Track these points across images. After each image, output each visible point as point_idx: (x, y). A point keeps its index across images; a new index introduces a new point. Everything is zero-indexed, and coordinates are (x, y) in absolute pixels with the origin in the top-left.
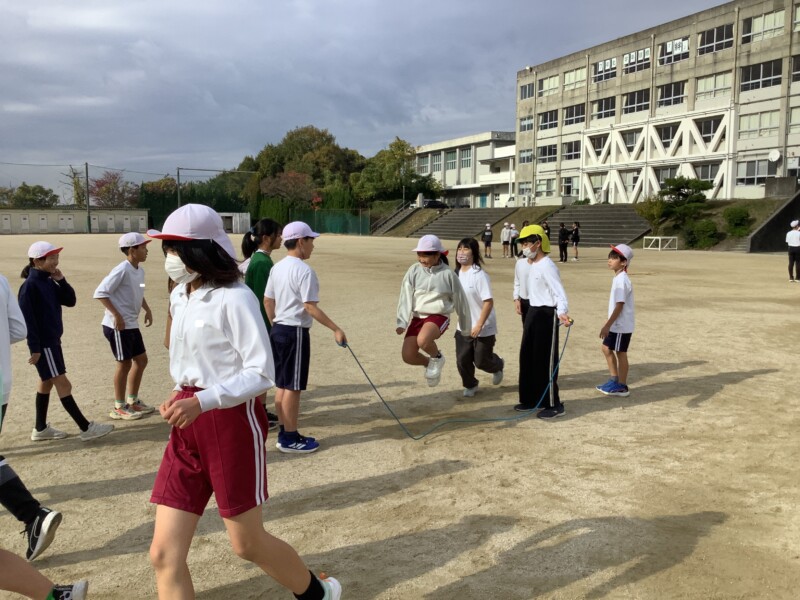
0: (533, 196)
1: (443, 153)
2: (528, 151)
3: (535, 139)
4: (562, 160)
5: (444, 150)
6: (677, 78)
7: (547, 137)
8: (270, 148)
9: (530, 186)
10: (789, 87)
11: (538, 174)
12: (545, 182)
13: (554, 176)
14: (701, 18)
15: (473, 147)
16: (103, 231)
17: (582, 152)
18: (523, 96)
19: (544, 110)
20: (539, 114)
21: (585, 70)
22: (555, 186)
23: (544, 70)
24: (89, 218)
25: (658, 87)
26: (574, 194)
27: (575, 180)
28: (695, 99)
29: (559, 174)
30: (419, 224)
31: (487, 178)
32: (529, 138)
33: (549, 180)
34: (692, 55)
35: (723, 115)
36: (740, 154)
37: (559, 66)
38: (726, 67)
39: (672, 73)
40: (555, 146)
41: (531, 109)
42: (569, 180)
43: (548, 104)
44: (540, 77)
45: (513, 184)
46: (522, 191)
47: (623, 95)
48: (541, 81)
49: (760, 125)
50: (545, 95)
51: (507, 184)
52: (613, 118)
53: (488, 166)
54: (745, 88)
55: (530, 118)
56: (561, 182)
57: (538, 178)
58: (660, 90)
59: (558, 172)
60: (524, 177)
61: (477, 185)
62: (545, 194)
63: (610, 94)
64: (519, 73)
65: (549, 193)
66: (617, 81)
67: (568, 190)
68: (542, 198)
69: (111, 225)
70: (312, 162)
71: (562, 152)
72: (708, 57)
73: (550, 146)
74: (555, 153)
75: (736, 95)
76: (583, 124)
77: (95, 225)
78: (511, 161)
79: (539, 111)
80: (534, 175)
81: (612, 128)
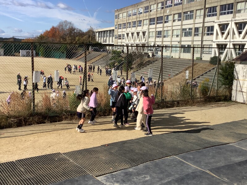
3: (118, 32)
4: (122, 39)
6: (140, 20)
7: (120, 32)
10: (156, 26)
14: (144, 2)
17: (125, 37)
18: (116, 19)
19: (119, 23)
21: (126, 13)
23: (120, 11)
25: (138, 21)
28: (143, 26)
29: (122, 43)
30: (81, 57)
34: (143, 13)
35: (146, 32)
36: (149, 42)
37: (122, 11)
38: (147, 18)
39: (140, 18)
41: (117, 23)
44: (119, 13)
47: (132, 22)
48: (119, 14)
49: (152, 35)
50: (120, 19)
52: (130, 28)
54: (150, 24)
55: (117, 25)
58: (138, 22)
63: (130, 21)
66: (131, 17)
72: (145, 14)
74: (121, 37)
75: (149, 26)
76: (125, 29)
81: (130, 32)
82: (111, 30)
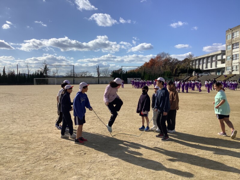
0: (231, 71)
2: (229, 56)
3: (232, 52)
5: (206, 57)
7: (236, 51)
9: (230, 68)
12: (235, 67)
13: (238, 65)
15: (216, 56)
16: (102, 83)
19: (234, 43)
22: (238, 68)
23: (234, 30)
24: (99, 80)
31: (220, 65)
32: (230, 52)
37: (239, 28)
40: (238, 54)
41: (230, 42)
43: (236, 40)
46: (227, 70)
48: (233, 33)
50: (235, 38)
53: (220, 62)
55: (229, 45)
59: (239, 63)
61: (216, 68)
64: (226, 31)
65: (236, 70)
68: (234, 72)
69: (104, 82)
73: (236, 55)
77: (100, 82)
80: (232, 64)
82: (210, 56)
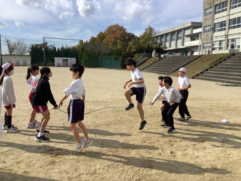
0: (211, 50)
1: (170, 34)
2: (209, 26)
4: (229, 29)
7: (221, 17)
8: (101, 33)
9: (209, 45)
11: (214, 38)
12: (218, 43)
13: (224, 39)
15: (183, 31)
19: (219, 2)
20: (216, 6)
22: (224, 45)
26: (236, 48)
27: (237, 40)
29: (227, 37)
30: (149, 64)
31: (189, 43)
32: (210, 19)
33: (220, 41)
40: (225, 21)
41: (211, 3)
42: (233, 40)
45: (200, 45)
46: (204, 48)
51: (198, 46)
53: (189, 38)
55: (210, 8)
56: (228, 41)
57: (214, 40)
59: (227, 36)
60: (207, 40)
61: (184, 47)
62: (218, 49)
65: (220, 48)
67: (233, 47)
68: (216, 51)
70: (114, 38)
71: (229, 24)
73: (222, 22)
74: (225, 25)
78: (200, 34)
79: (216, 4)
80: (212, 38)
82: (175, 31)
